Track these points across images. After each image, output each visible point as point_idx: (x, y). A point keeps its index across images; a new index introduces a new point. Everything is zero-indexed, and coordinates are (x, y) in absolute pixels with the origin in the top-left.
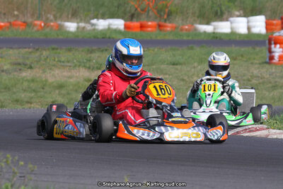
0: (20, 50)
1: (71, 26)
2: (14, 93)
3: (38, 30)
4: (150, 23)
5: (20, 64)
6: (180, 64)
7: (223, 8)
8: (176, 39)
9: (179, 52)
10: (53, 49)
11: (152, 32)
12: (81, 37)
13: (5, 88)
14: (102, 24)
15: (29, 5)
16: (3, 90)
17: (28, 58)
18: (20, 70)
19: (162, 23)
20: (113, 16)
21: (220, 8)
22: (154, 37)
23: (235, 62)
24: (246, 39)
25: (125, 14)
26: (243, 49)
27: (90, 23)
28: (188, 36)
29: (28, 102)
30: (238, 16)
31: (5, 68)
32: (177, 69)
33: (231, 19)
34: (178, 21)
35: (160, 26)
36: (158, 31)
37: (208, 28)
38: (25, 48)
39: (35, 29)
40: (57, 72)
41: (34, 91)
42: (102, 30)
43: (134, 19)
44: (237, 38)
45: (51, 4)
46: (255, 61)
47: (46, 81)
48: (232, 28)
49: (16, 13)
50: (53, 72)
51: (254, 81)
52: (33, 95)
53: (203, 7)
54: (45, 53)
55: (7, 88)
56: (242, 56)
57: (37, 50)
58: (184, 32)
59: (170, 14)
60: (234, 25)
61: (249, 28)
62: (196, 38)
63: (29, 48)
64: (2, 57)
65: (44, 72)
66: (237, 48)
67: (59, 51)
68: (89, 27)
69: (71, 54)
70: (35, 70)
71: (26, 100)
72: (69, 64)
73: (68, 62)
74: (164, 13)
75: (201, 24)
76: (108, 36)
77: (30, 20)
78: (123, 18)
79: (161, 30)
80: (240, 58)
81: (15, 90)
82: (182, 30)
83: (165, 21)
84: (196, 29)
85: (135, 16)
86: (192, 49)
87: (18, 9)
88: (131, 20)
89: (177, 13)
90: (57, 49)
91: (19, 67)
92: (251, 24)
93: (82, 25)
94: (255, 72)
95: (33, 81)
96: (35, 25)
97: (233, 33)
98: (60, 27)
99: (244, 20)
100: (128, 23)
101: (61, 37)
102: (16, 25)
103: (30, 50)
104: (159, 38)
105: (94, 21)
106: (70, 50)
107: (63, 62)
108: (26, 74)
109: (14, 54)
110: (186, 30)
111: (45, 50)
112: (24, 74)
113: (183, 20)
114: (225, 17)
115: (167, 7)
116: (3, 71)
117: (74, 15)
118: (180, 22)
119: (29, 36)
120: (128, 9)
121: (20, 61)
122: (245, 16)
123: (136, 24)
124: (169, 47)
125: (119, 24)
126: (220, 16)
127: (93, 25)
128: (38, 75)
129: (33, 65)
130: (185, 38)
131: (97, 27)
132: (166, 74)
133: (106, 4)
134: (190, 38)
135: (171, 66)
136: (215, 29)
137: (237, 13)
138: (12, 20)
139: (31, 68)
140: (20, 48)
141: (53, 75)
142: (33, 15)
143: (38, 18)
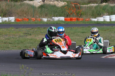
0: (27, 28)
1: (45, 20)
2: (25, 44)
3: (33, 21)
4: (74, 18)
5: (26, 34)
6: (85, 33)
7: (101, 12)
8: (83, 24)
9: (85, 28)
10: (39, 28)
11: (74, 22)
12: (48, 24)
13: (21, 42)
14: (56, 19)
15: (30, 12)
16: (20, 43)
17: (29, 31)
18: (27, 36)
19: (78, 18)
20: (60, 16)
21: (100, 12)
22: (75, 23)
23: (105, 32)
24: (109, 23)
25: (65, 15)
26: (108, 27)
27: (52, 18)
28: (88, 23)
29: (29, 47)
30: (106, 15)
31: (21, 35)
32: (84, 35)
33: (104, 16)
34: (84, 17)
35: (77, 19)
36: (77, 21)
37: (95, 20)
38: (28, 28)
39: (32, 21)
40: (40, 36)
41: (32, 43)
42: (56, 21)
43: (68, 17)
44: (106, 23)
45: (38, 12)
46: (113, 31)
47: (36, 39)
48: (104, 20)
49: (25, 15)
50: (38, 36)
51: (112, 38)
52: (31, 44)
53: (93, 12)
54: (36, 29)
55: (22, 42)
56: (108, 29)
57: (33, 28)
58: (87, 21)
59: (81, 15)
60: (105, 18)
61: (110, 20)
62: (91, 23)
63: (30, 28)
64: (20, 31)
65: (35, 36)
66: (106, 27)
67: (40, 29)
68: (51, 20)
69: (45, 30)
70: (32, 36)
71: (29, 46)
72: (44, 33)
73: (44, 32)
74: (79, 14)
75: (92, 18)
76: (58, 23)
77: (30, 18)
78: (64, 16)
79: (78, 21)
80: (107, 30)
81: (25, 43)
82: (86, 20)
83: (80, 17)
84: (91, 20)
85: (68, 16)
86: (89, 27)
87: (25, 14)
88: (67, 17)
89: (84, 15)
90: (40, 28)
91: (26, 35)
92: (111, 18)
93: (49, 19)
94: (113, 35)
95: (31, 39)
96: (32, 19)
97: (104, 21)
98: (41, 20)
99: (108, 16)
100: (66, 18)
101: (41, 24)
102: (25, 20)
103: (30, 29)
104: (77, 24)
105: (53, 18)
106: (45, 28)
107: (42, 33)
108: (29, 37)
109: (24, 30)
110: (87, 20)
111: (36, 28)
112: (28, 37)
113: (86, 17)
114: (101, 15)
115: (80, 12)
116: (20, 36)
117: (46, 16)
118: (85, 17)
119: (30, 24)
120: (66, 13)
121: (27, 32)
122: (108, 15)
123: (69, 18)
124: (81, 27)
125: (62, 18)
126: (100, 15)
127: (53, 19)
128: (33, 37)
129: (31, 34)
130: (87, 23)
131: (54, 20)
132: (80, 36)
133: (58, 11)
134: (89, 23)
135: (82, 34)
136: (98, 20)
137: (106, 14)
138: (23, 18)
139: (30, 35)
140: (26, 28)
141: (39, 37)
142: (31, 16)
143: (33, 17)
